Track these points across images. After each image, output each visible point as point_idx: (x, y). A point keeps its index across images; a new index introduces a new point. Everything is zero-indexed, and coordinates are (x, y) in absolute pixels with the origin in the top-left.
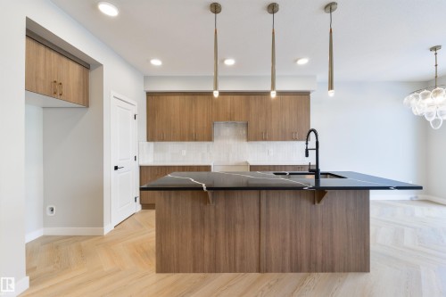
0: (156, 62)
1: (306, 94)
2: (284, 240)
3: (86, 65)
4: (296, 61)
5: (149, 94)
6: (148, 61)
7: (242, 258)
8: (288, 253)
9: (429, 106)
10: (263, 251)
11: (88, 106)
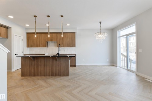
0: (27, 25)
1: (75, 33)
2: (50, 69)
3: (7, 28)
4: (66, 24)
5: (27, 33)
6: (25, 25)
7: (40, 73)
8: (51, 72)
9: (100, 37)
10: (45, 71)
11: (7, 38)
